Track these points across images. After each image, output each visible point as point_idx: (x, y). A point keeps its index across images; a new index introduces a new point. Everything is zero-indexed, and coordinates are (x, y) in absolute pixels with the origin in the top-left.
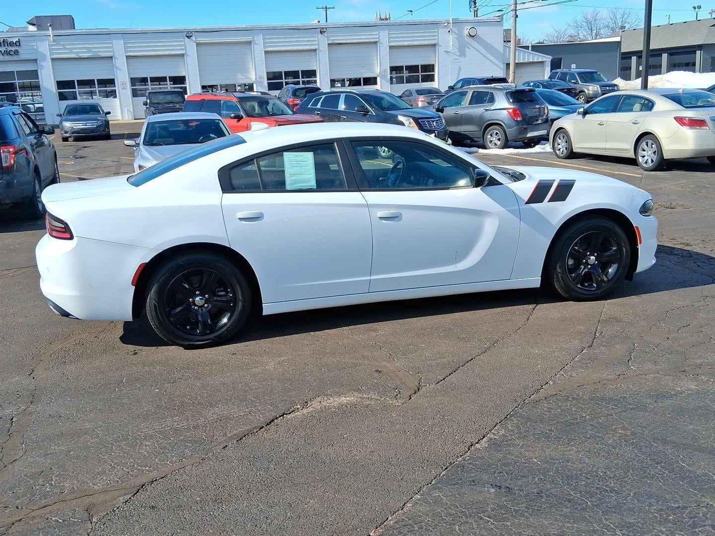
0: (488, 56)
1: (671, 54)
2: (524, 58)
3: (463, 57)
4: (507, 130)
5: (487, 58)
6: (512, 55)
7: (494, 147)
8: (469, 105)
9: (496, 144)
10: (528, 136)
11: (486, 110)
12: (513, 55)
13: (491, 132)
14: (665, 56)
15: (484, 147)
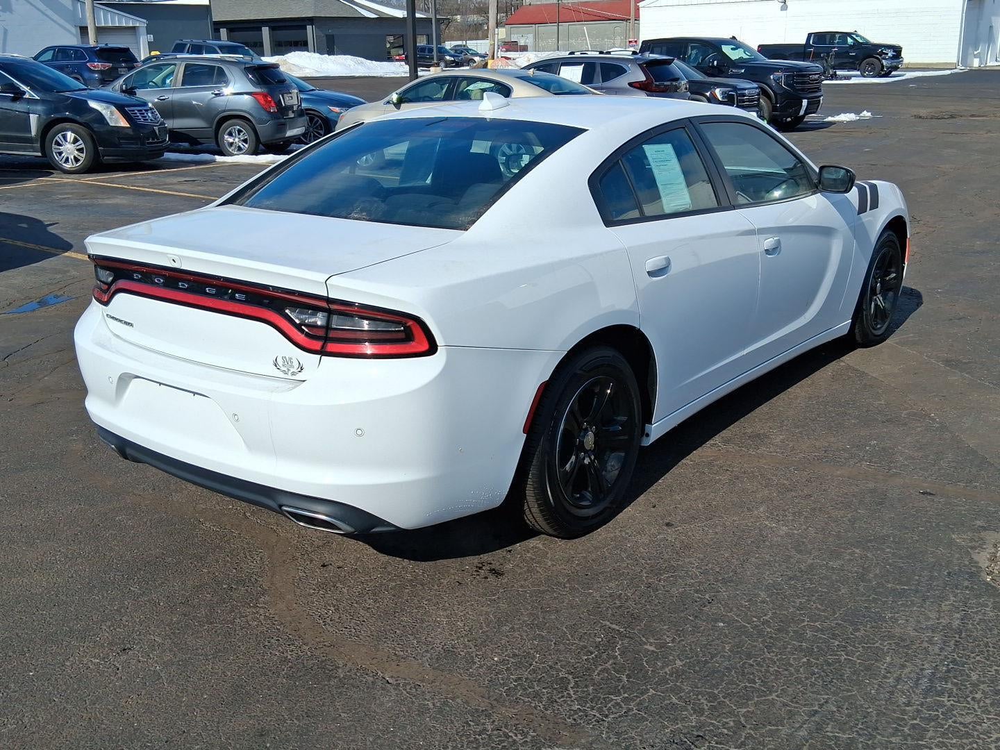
0: (49, 12)
1: (272, 29)
2: (113, 21)
3: (8, 13)
4: (258, 127)
5: (46, 15)
6: (88, 14)
7: (238, 153)
8: (182, 85)
9: (240, 149)
10: (287, 135)
11: (216, 94)
12: (92, 15)
13: (228, 131)
14: (265, 31)
15: (222, 154)
